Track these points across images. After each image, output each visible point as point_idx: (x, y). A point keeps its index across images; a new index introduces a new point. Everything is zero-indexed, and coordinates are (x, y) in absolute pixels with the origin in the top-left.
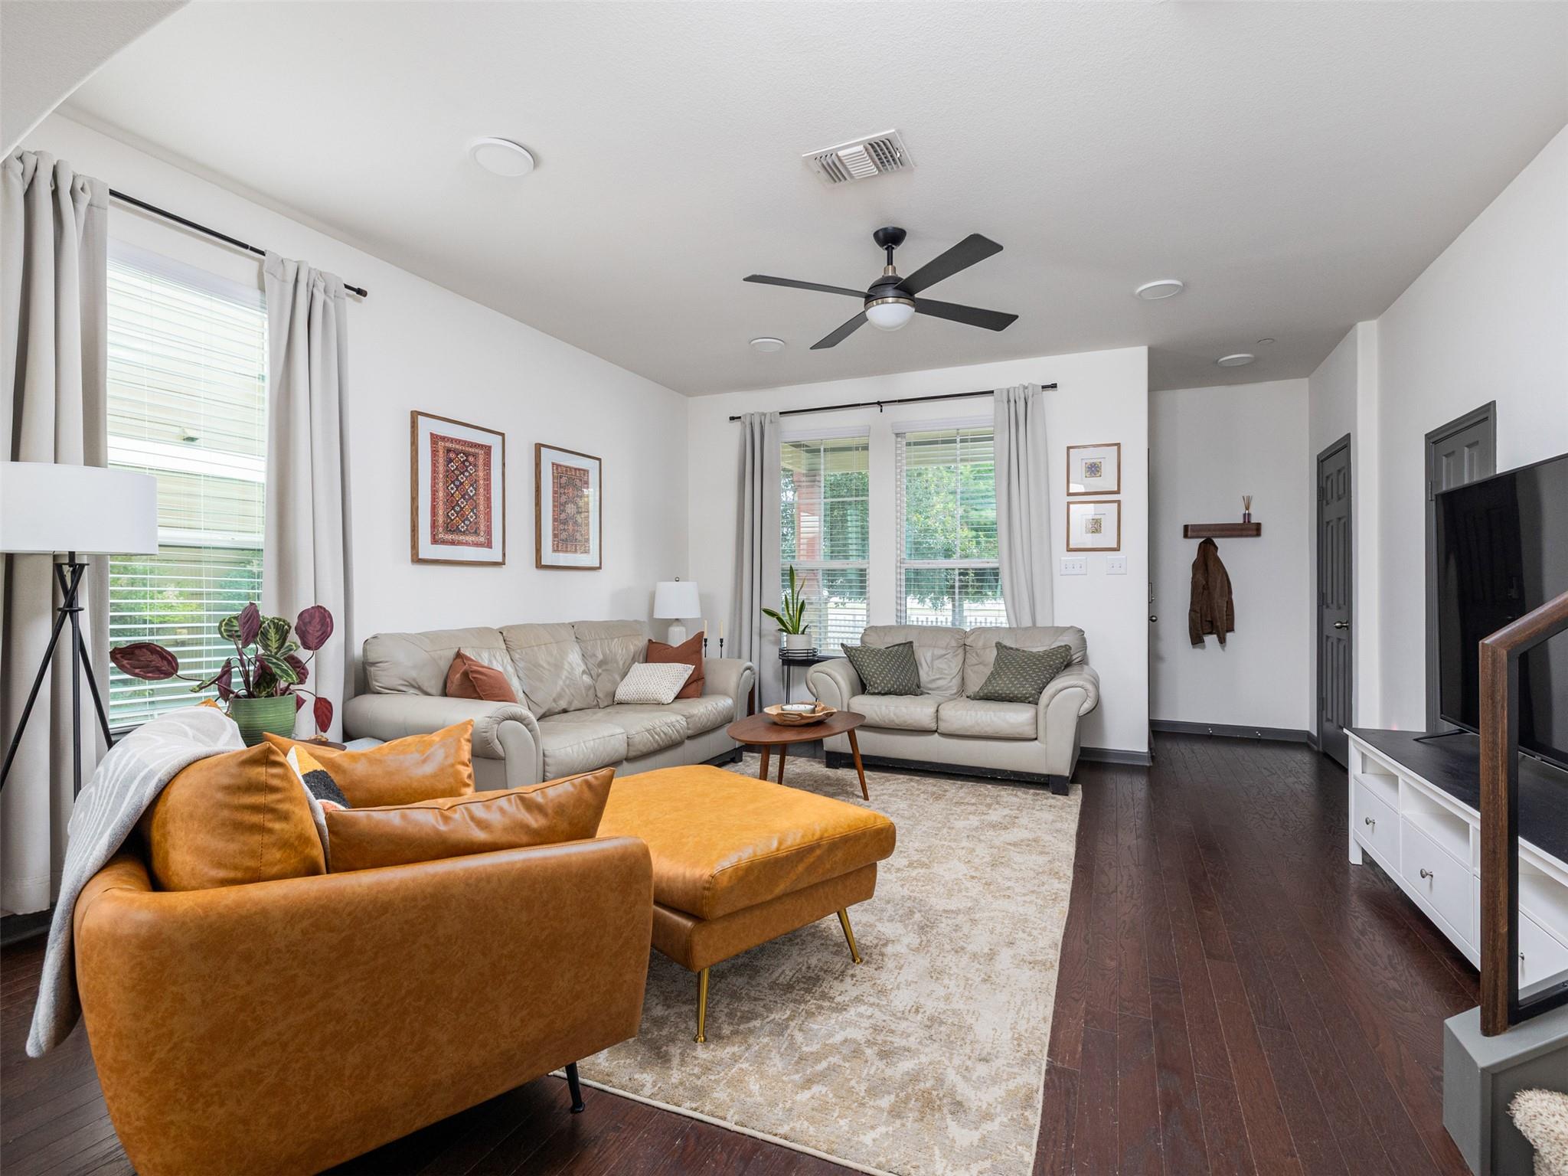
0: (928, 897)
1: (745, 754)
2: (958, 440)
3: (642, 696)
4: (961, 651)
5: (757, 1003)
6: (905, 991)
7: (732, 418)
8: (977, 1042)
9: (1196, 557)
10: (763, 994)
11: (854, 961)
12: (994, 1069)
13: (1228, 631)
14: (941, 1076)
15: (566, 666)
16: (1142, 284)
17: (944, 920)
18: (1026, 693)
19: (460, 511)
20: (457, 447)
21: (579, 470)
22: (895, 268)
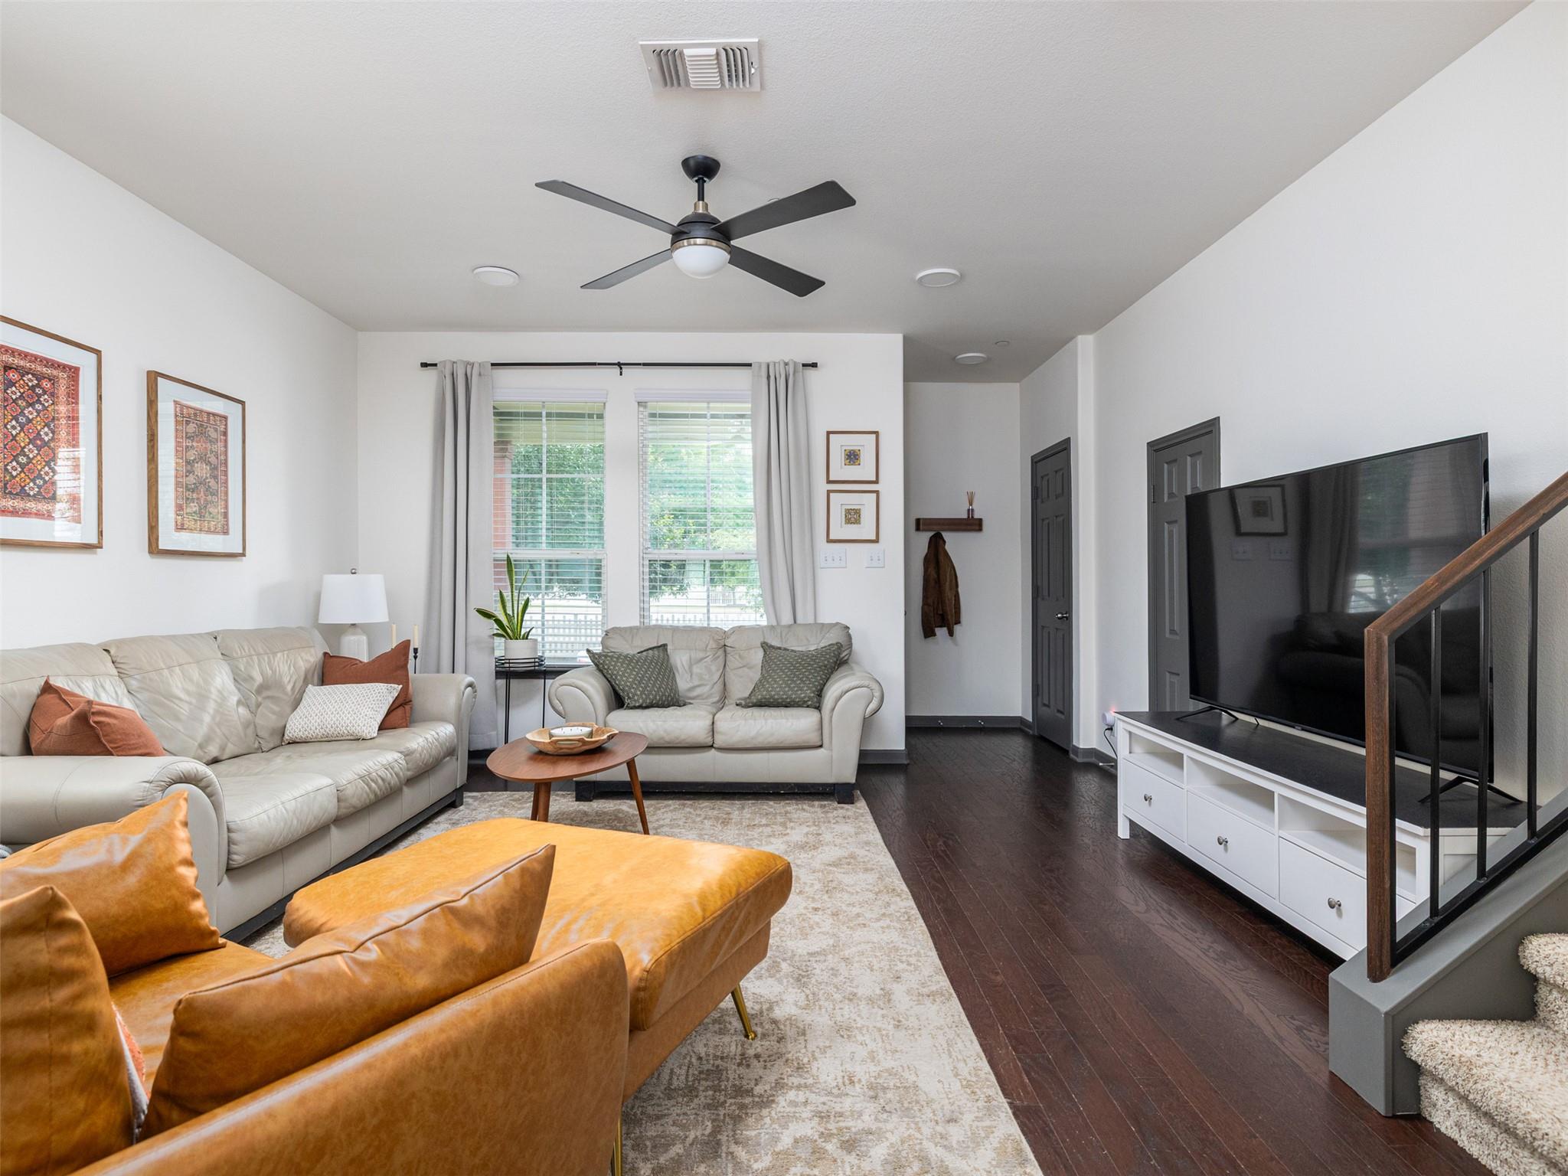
0: (782, 941)
1: (466, 794)
2: (708, 415)
3: (331, 731)
4: (721, 652)
5: (663, 1121)
6: (825, 1060)
7: (424, 365)
8: (932, 1100)
9: (926, 551)
10: (664, 1107)
11: (747, 1036)
12: (967, 1128)
13: (956, 624)
14: (922, 1154)
15: (214, 695)
16: (924, 269)
17: (815, 965)
18: (805, 697)
19: (28, 463)
20: (22, 363)
21: (214, 415)
22: (707, 205)
